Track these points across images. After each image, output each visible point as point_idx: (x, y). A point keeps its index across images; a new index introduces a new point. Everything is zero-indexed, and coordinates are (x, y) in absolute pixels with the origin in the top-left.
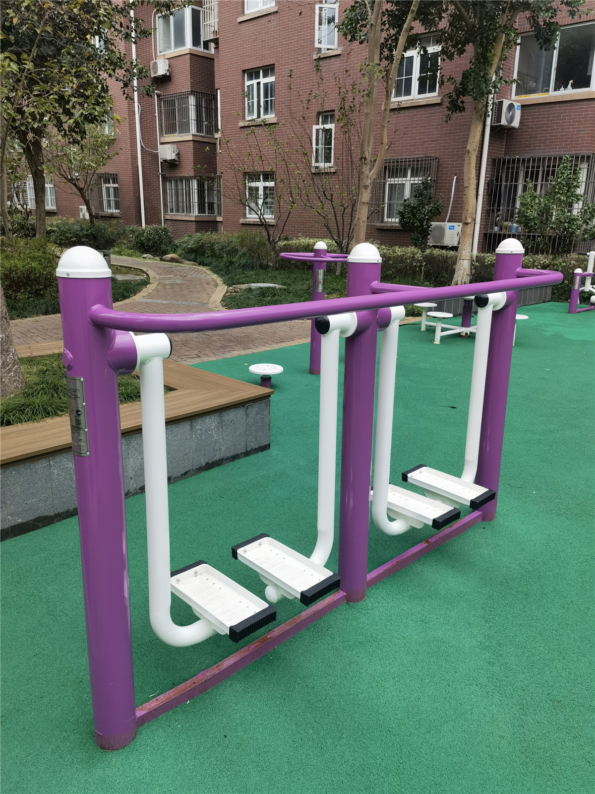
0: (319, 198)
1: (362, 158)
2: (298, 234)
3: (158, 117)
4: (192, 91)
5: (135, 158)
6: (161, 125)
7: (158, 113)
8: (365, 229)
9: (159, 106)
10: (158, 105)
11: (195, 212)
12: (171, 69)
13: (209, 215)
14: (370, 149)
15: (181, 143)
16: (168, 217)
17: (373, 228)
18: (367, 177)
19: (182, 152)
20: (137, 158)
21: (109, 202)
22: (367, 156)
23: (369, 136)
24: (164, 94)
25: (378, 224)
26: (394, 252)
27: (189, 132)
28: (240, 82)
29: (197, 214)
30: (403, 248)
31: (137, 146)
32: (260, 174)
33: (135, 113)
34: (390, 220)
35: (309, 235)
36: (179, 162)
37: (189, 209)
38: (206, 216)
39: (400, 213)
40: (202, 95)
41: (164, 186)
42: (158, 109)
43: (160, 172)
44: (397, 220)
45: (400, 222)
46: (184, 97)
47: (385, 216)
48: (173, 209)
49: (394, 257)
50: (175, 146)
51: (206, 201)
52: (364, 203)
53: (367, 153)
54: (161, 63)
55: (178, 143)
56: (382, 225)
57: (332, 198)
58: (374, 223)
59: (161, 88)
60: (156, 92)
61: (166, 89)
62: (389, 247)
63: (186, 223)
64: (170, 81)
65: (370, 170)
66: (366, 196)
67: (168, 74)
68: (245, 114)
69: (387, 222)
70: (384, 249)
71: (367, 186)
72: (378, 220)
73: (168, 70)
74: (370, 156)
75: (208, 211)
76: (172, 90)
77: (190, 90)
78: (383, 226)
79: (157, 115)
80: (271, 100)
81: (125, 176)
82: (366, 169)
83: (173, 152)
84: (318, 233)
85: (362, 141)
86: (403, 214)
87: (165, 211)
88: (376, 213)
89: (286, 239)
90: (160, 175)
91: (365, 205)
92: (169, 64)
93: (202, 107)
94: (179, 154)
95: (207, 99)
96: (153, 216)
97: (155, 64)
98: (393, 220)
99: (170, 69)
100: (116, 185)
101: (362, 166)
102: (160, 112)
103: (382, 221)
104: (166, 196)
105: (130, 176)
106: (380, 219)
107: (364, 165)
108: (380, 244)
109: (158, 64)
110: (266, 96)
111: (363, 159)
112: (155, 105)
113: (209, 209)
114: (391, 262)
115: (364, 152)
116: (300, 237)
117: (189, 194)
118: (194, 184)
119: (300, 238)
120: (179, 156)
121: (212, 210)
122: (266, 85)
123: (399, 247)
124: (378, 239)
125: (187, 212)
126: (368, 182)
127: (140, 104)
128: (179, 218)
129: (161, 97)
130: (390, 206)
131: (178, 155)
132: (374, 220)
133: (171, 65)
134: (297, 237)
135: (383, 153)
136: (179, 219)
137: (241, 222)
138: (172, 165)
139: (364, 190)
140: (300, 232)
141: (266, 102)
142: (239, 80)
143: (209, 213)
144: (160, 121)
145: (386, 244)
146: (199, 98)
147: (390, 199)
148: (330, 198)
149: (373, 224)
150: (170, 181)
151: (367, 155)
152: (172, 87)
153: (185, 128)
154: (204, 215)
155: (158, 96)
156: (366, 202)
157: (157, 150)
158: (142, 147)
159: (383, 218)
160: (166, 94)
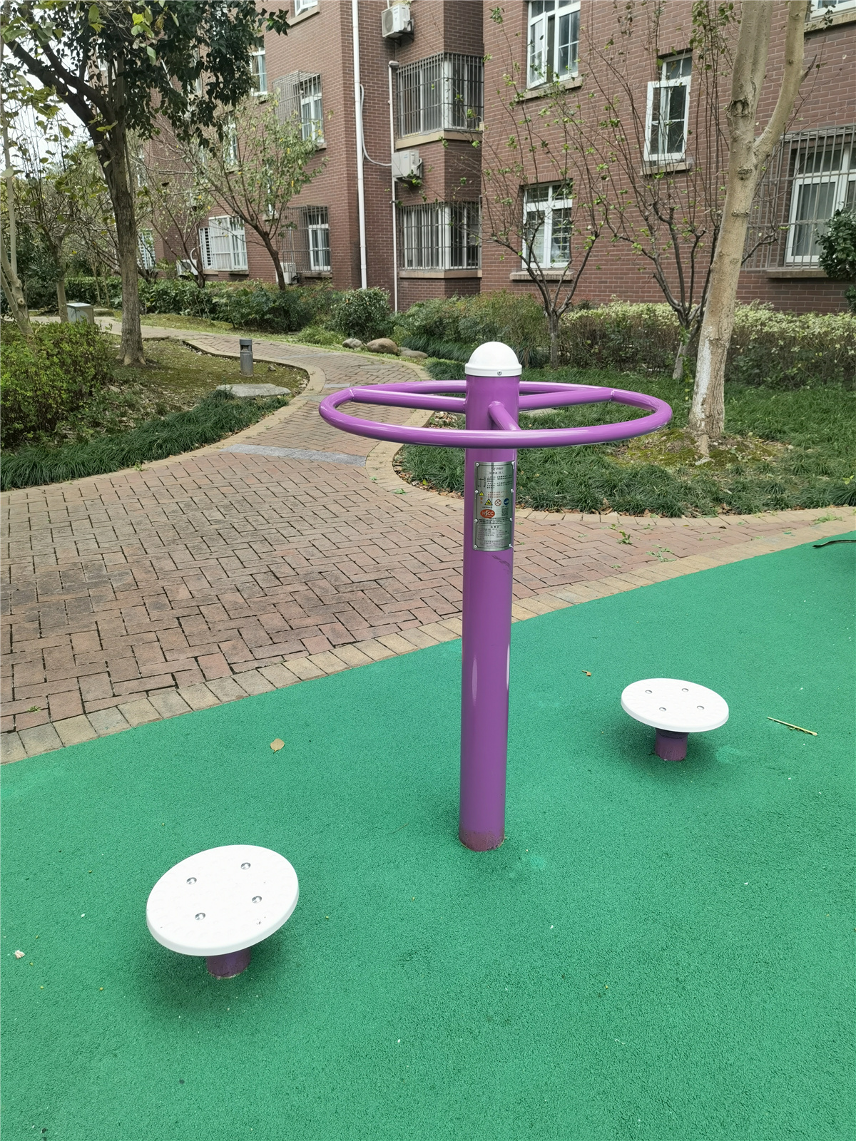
0: (647, 220)
1: (735, 103)
2: (610, 296)
3: (393, 105)
4: (446, 54)
5: (352, 178)
6: (397, 119)
7: (393, 99)
8: (735, 279)
9: (396, 86)
10: (393, 85)
11: (445, 264)
12: (415, 21)
13: (469, 267)
14: (758, 80)
15: (427, 146)
16: (404, 274)
17: (762, 277)
18: (749, 149)
19: (428, 162)
20: (357, 177)
21: (316, 253)
22: (750, 98)
23: (756, 48)
24: (404, 65)
25: (774, 269)
26: (805, 326)
27: (440, 126)
28: (519, 20)
29: (447, 268)
30: (826, 318)
31: (356, 158)
32: (547, 189)
33: (355, 102)
34: (798, 259)
35: (632, 296)
36: (423, 179)
37: (434, 259)
38: (464, 269)
39: (824, 241)
40: (463, 60)
41: (399, 223)
42: (393, 92)
43: (394, 199)
44: (816, 259)
45: (824, 261)
46: (432, 66)
47: (789, 251)
48: (411, 261)
49: (804, 338)
50: (416, 152)
51: (465, 244)
52: (736, 216)
53: (748, 89)
54: (398, 10)
55: (421, 147)
56: (781, 269)
57: (671, 218)
58: (763, 266)
59: (399, 54)
60: (390, 62)
61: (407, 55)
62: (793, 317)
63: (431, 282)
64: (413, 40)
65: (758, 131)
66: (742, 198)
67: (409, 29)
68: (526, 79)
69: (794, 264)
70: (781, 321)
71: (747, 172)
72: (773, 261)
73: (410, 23)
74: (757, 97)
75: (468, 260)
76: (416, 55)
77: (443, 52)
78: (783, 272)
79: (391, 102)
80: (574, 46)
81: (339, 210)
82: (745, 131)
83: (413, 163)
84: (650, 292)
85: (739, 61)
86: (831, 242)
87: (401, 265)
88: (770, 243)
89: (585, 306)
90: (394, 204)
91: (740, 220)
92: (411, 12)
93: (463, 80)
94: (423, 166)
95: (471, 66)
96: (380, 273)
97: (389, 13)
98: (807, 259)
99: (413, 21)
100: (326, 226)
101: (736, 124)
102: (396, 97)
103: (782, 262)
104: (401, 239)
105: (345, 210)
106: (778, 258)
107: (741, 122)
108: (773, 310)
109: (393, 12)
110: (564, 40)
111: (739, 106)
112: (388, 85)
113: (468, 258)
114: (796, 349)
115: (742, 86)
116: (611, 301)
117: (435, 233)
118: (445, 217)
119: (612, 304)
120: (423, 169)
121: (473, 259)
122: (565, 19)
123: (817, 316)
124: (770, 299)
125: (432, 265)
126: (750, 162)
127: (364, 85)
128: (420, 275)
129: (398, 72)
130: (800, 230)
131: (421, 167)
132: (764, 262)
133: (415, 14)
134: (607, 302)
135: (791, 88)
136: (419, 277)
137: (512, 278)
138: (410, 186)
139: (738, 183)
140: (615, 292)
141: (565, 51)
142: (518, 16)
143: (468, 265)
144: (396, 111)
145: (788, 309)
146: (459, 64)
147: (802, 215)
148: (666, 217)
149: (761, 269)
150: (409, 214)
151: (749, 94)
152: (416, 52)
153: (433, 119)
154: (460, 267)
155: (394, 69)
156: (743, 211)
157: (390, 161)
158: (365, 158)
159: (783, 255)
160: (407, 64)
